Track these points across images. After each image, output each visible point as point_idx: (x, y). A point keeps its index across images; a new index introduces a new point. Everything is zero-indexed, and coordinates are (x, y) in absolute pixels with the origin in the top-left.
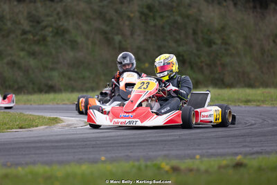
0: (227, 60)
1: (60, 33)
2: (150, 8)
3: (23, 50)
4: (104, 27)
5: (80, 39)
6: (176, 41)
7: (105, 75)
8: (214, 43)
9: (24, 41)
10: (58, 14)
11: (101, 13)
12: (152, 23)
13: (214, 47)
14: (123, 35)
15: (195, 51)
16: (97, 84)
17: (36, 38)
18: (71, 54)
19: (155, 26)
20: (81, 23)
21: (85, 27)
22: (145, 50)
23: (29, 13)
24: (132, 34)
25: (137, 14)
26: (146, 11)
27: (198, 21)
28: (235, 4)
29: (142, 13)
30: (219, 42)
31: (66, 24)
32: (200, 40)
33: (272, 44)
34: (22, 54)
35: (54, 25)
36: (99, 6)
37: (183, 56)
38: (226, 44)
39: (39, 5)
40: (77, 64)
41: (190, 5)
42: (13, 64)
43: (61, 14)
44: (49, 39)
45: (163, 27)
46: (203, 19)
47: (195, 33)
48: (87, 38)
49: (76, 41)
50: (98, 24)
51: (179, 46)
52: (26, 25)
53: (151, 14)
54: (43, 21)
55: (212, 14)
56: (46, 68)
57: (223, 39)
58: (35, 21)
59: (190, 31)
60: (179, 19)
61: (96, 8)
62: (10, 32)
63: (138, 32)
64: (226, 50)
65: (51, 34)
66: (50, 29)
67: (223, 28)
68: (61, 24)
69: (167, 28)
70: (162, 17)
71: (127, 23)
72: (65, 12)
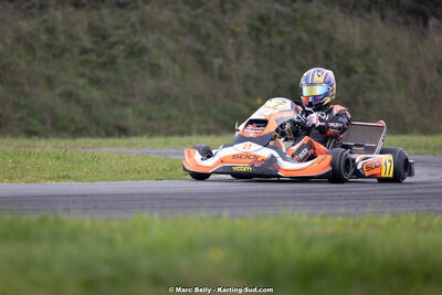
0: (373, 95)
1: (136, 52)
2: (263, 19)
3: (82, 76)
5: (164, 62)
8: (355, 72)
9: (84, 63)
10: (133, 26)
12: (266, 41)
13: (355, 77)
14: (225, 57)
17: (101, 60)
19: (271, 45)
20: (164, 39)
21: (171, 45)
22: (257, 80)
23: (90, 24)
24: (238, 56)
25: (245, 28)
26: (257, 23)
27: (331, 39)
28: (383, 18)
29: (252, 27)
30: (361, 69)
31: (144, 40)
33: (436, 75)
34: (81, 82)
35: (127, 41)
38: (372, 73)
39: (105, 12)
40: (160, 98)
41: (319, 18)
42: (68, 96)
43: (138, 26)
44: (119, 61)
45: (282, 48)
46: (338, 36)
48: (174, 60)
50: (189, 41)
52: (87, 41)
53: (265, 29)
54: (111, 36)
56: (115, 102)
57: (367, 66)
58: (99, 34)
60: (304, 36)
62: (64, 50)
64: (372, 81)
65: (122, 55)
66: (122, 47)
67: (367, 51)
68: (136, 39)
69: (288, 49)
70: (280, 33)
71: (231, 41)
72: (142, 23)
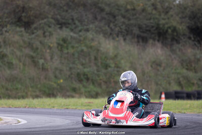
4: (32, 53)
6: (83, 64)
7: (32, 87)
11: (29, 43)
15: (96, 72)
16: (26, 93)
18: (8, 72)
32: (99, 64)
36: (29, 39)
37: (87, 75)
47: (96, 59)
49: (12, 63)
51: (85, 68)
55: (108, 46)
59: (93, 58)
61: (26, 39)
63: (56, 57)
